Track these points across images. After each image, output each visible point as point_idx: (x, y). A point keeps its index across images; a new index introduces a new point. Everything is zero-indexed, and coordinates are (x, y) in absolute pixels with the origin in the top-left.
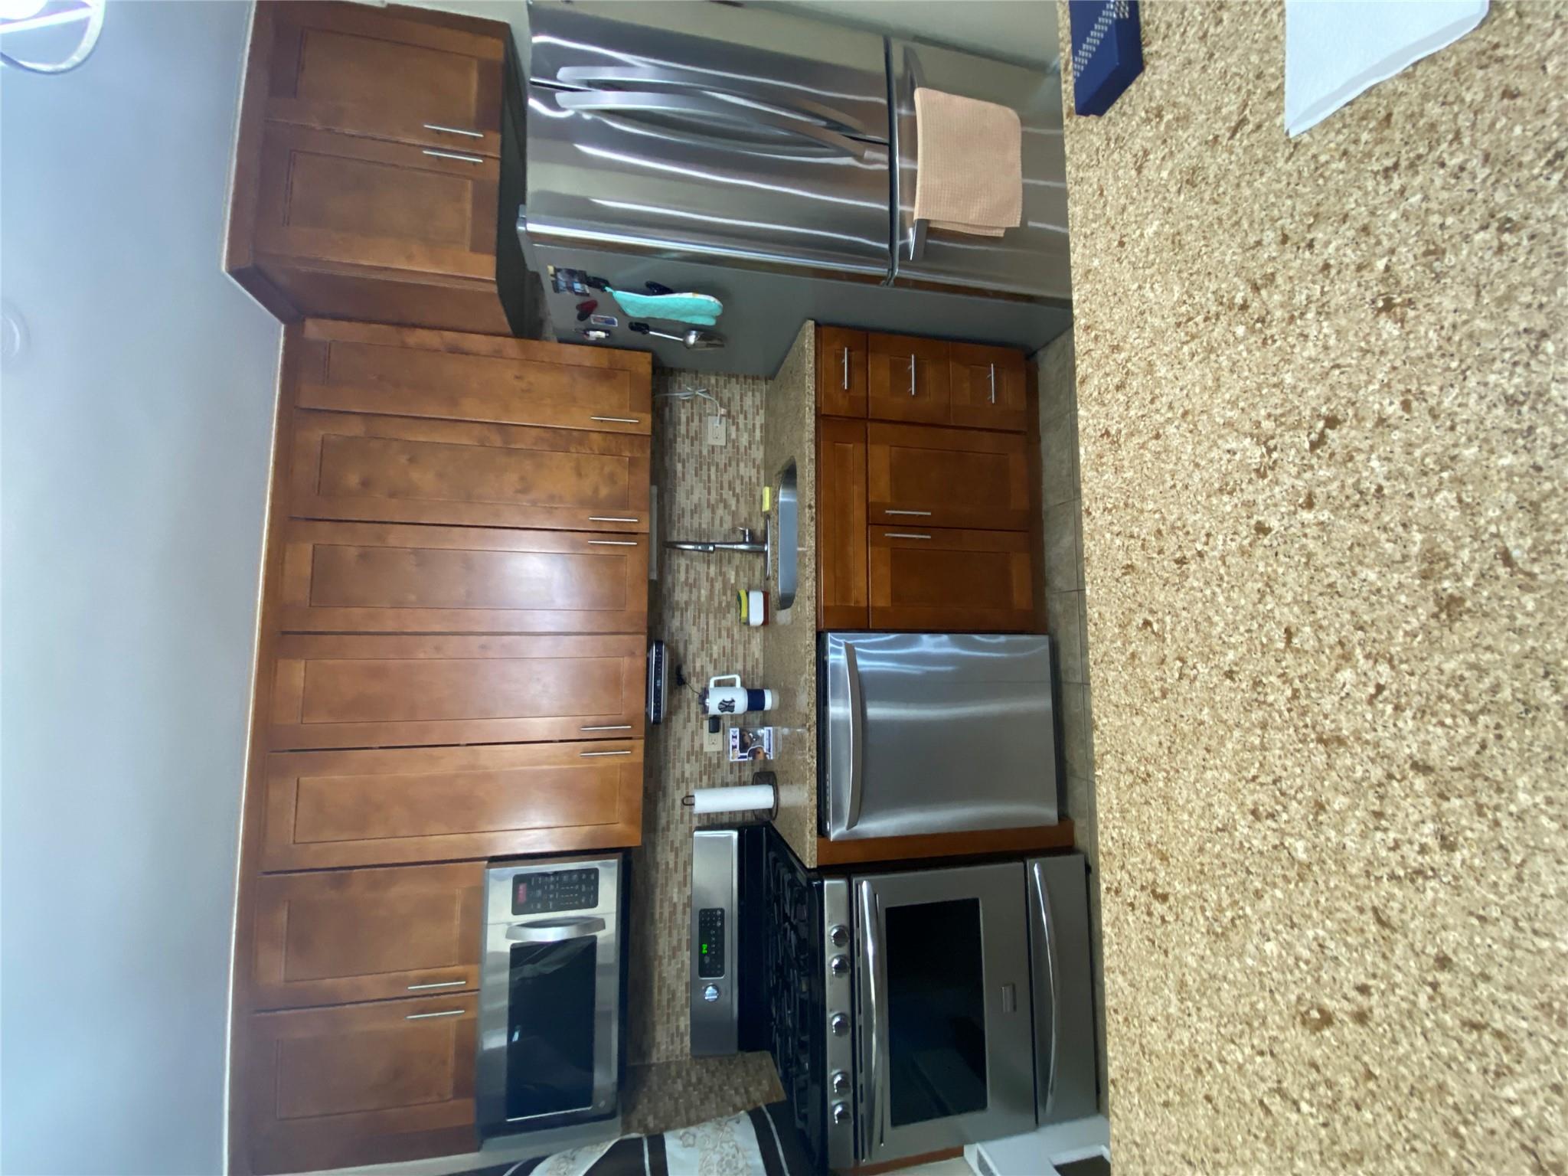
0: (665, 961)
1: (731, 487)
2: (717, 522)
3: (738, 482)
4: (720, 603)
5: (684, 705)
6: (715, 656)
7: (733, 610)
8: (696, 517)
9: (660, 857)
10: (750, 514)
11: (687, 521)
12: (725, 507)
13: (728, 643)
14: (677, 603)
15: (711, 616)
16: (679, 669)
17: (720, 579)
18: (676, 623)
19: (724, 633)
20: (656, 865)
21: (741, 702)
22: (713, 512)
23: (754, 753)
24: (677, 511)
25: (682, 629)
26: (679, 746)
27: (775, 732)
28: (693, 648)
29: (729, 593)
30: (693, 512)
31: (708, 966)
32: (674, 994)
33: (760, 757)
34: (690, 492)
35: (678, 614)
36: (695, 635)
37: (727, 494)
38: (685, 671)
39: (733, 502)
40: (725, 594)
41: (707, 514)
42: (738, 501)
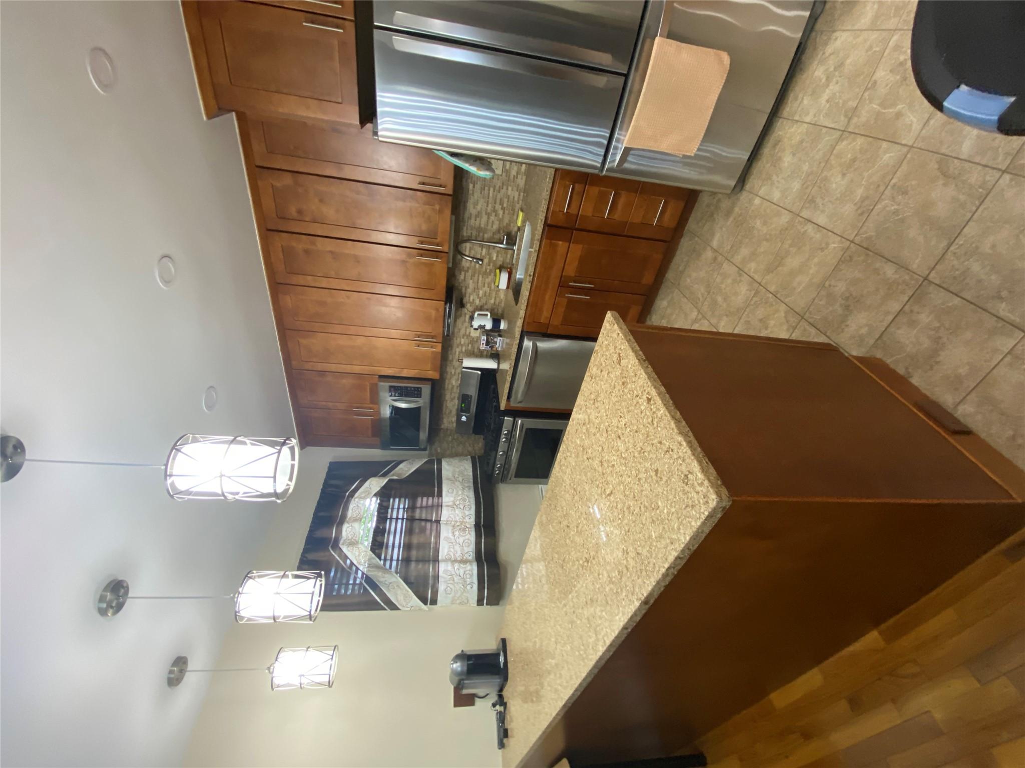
0: (448, 402)
1: (501, 203)
2: (490, 225)
3: (506, 200)
4: (486, 270)
5: (463, 315)
6: (480, 295)
7: (493, 274)
8: (478, 219)
9: (448, 369)
10: (510, 221)
11: (472, 222)
12: (496, 216)
13: (488, 290)
14: (463, 267)
15: (480, 276)
16: (462, 300)
17: (488, 257)
18: (462, 277)
19: (486, 285)
20: (447, 373)
21: (489, 325)
22: (488, 218)
23: (492, 347)
24: (467, 215)
25: (465, 280)
26: (459, 332)
27: (503, 340)
28: (469, 291)
29: (491, 265)
30: (477, 216)
31: (461, 411)
32: (451, 411)
33: (495, 349)
34: (476, 204)
35: (463, 273)
36: (471, 284)
37: (498, 207)
38: (465, 301)
39: (501, 212)
40: (489, 265)
41: (485, 218)
42: (504, 213)
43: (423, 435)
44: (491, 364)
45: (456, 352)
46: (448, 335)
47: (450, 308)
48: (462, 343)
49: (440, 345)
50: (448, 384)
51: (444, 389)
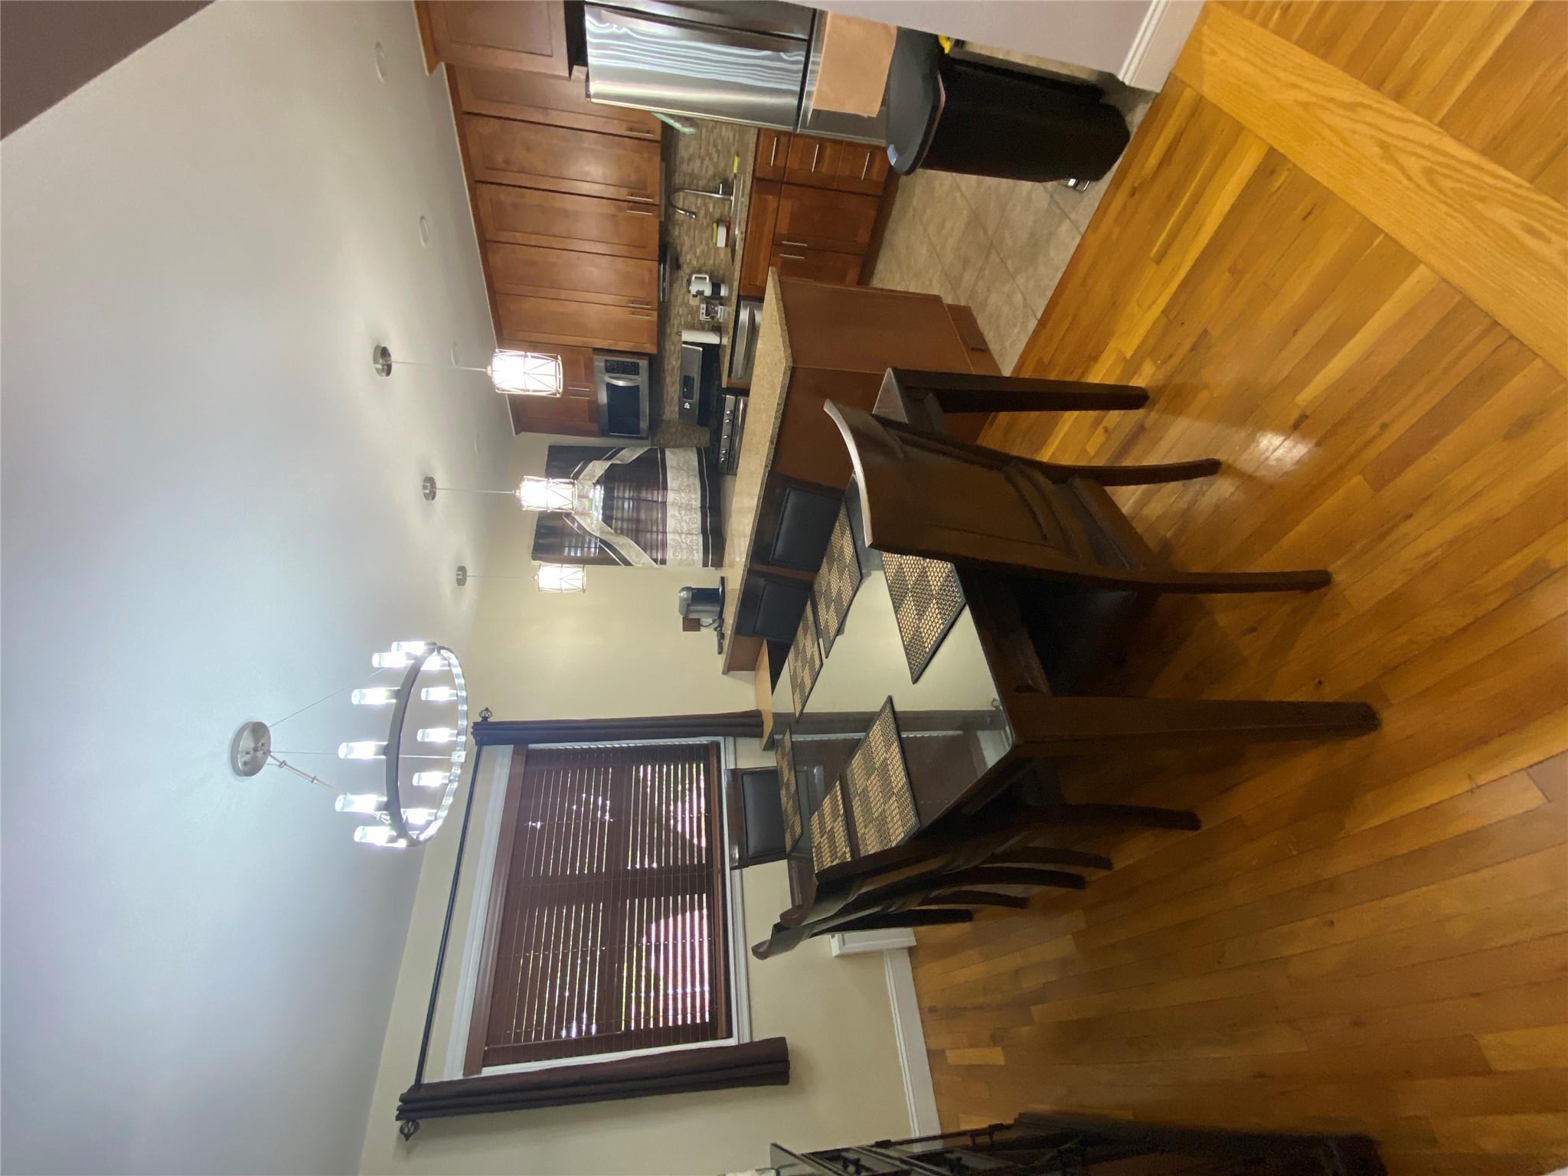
0: (669, 386)
1: (715, 146)
2: (704, 169)
3: (720, 142)
4: (703, 223)
5: (680, 279)
6: (698, 254)
7: (710, 229)
8: (691, 164)
9: (667, 347)
10: (726, 165)
11: (685, 167)
12: (710, 159)
13: (706, 248)
14: (678, 221)
15: (697, 232)
16: (677, 259)
17: (704, 208)
18: (676, 233)
19: (704, 242)
20: (665, 350)
21: (708, 292)
22: (702, 163)
23: (713, 318)
24: (678, 158)
25: (679, 237)
26: (677, 299)
27: (725, 309)
28: (686, 248)
29: (708, 217)
30: (689, 160)
31: (686, 395)
32: (673, 398)
33: (716, 319)
34: (687, 146)
35: (677, 228)
36: (687, 241)
37: (712, 150)
38: (681, 260)
39: (715, 156)
40: (706, 218)
41: (698, 162)
42: (718, 156)
43: (644, 424)
44: (712, 339)
45: (674, 325)
46: (664, 301)
47: (664, 269)
48: (681, 312)
49: (655, 314)
50: (668, 365)
51: (664, 371)
